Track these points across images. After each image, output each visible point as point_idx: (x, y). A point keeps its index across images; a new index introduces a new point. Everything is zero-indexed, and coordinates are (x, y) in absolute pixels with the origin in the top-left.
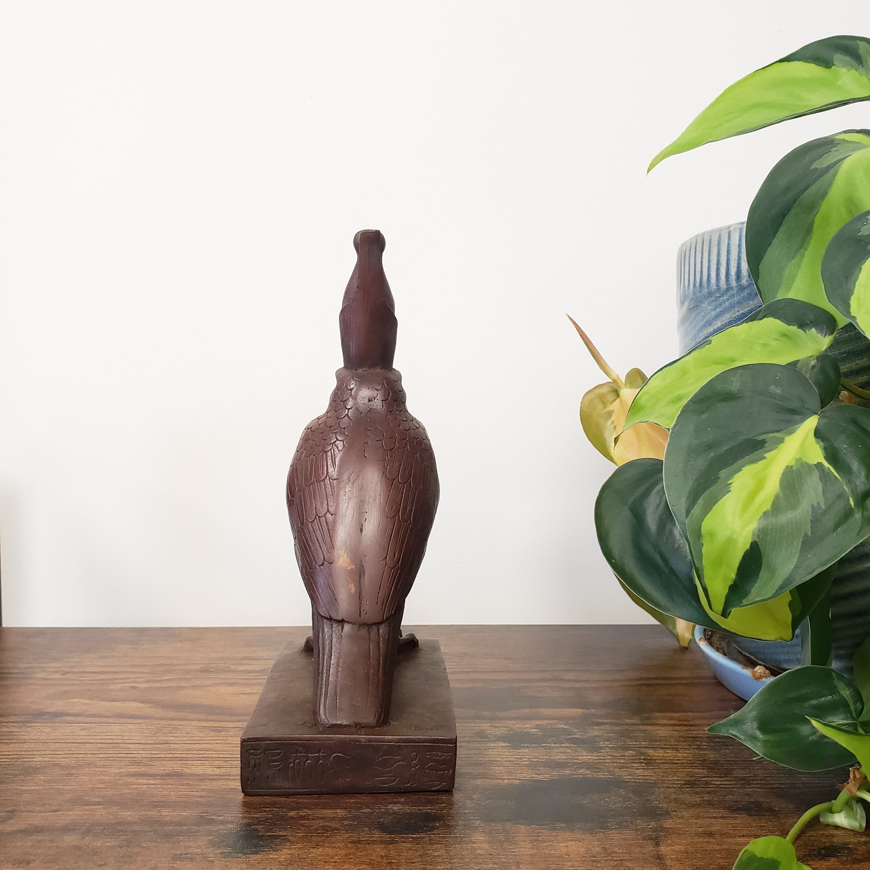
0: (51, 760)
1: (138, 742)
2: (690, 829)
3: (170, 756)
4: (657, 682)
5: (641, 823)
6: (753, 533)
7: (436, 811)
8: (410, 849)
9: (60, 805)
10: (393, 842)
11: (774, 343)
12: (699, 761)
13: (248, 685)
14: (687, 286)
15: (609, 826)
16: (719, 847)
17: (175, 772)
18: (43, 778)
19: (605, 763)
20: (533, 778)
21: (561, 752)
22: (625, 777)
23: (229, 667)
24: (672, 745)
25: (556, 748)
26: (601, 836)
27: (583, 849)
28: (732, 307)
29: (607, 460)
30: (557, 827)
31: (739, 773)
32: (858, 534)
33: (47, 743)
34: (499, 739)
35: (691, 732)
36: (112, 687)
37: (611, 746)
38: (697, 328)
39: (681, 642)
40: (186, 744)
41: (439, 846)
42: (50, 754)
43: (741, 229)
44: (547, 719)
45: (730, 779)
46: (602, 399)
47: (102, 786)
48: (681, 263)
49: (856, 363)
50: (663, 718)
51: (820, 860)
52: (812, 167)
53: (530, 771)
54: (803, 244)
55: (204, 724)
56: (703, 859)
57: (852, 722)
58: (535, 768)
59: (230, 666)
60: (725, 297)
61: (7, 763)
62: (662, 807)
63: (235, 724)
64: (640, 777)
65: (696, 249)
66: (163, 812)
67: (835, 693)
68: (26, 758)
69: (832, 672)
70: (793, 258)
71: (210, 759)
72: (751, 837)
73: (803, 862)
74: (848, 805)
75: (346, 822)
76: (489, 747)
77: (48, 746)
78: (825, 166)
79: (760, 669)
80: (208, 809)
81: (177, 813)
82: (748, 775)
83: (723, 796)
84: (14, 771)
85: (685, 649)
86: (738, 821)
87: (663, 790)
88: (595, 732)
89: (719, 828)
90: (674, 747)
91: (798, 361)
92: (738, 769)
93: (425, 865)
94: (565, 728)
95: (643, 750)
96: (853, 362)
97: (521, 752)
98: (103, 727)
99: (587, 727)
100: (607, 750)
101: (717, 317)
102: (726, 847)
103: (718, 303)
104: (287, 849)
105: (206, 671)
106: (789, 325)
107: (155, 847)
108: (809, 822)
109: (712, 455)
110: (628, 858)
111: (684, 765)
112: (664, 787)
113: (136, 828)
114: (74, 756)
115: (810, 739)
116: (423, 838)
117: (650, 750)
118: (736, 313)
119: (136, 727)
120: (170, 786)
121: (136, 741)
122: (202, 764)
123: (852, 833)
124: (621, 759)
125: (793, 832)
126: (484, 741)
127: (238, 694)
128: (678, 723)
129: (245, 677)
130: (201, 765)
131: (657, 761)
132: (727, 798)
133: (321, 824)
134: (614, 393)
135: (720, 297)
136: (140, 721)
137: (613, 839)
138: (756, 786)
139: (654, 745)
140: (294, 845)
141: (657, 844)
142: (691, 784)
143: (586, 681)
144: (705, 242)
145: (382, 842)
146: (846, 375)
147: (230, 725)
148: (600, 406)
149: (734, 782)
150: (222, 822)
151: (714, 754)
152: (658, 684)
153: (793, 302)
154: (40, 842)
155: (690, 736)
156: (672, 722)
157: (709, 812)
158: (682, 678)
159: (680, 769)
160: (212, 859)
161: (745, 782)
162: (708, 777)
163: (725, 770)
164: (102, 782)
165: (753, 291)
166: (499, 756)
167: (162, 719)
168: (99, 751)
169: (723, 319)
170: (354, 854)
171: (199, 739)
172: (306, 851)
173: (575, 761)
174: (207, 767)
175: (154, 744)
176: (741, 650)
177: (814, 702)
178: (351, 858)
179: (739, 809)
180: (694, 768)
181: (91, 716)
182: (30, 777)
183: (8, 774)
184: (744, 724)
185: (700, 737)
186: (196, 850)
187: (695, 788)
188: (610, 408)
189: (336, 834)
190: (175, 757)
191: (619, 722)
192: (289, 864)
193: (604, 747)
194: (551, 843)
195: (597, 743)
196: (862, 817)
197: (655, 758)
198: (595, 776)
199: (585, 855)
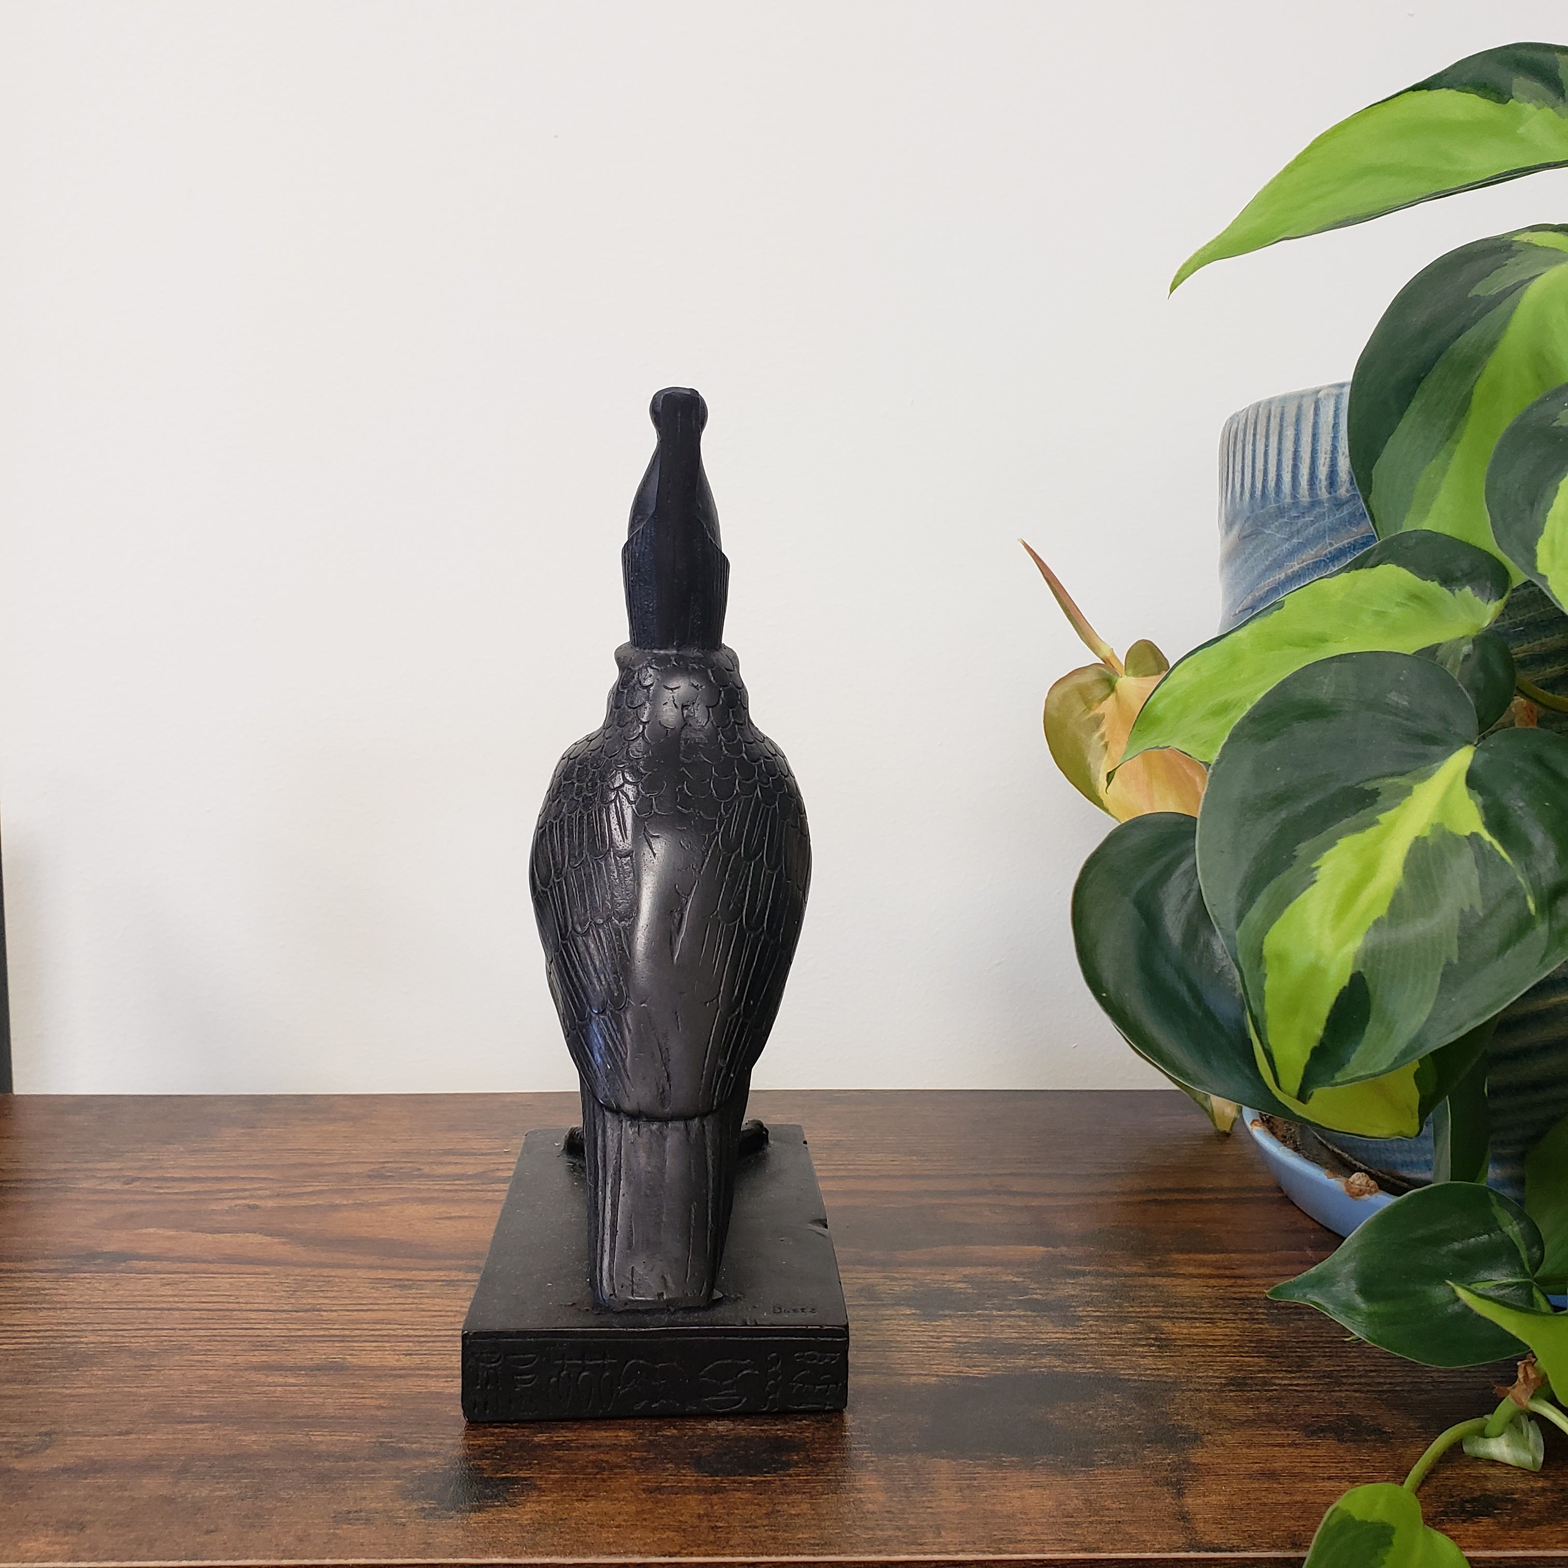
0: (113, 1340)
1: (266, 1308)
2: (1237, 1466)
3: (322, 1333)
4: (1177, 1196)
5: (1152, 1454)
6: (1356, 956)
7: (793, 1433)
8: (747, 1503)
9: (133, 1422)
10: (717, 1490)
11: (1397, 609)
12: (1251, 1342)
13: (453, 1201)
14: (1238, 494)
15: (1094, 1461)
16: (1287, 1499)
17: (332, 1362)
18: (100, 1373)
19: (1087, 1345)
20: (962, 1372)
21: (1009, 1326)
22: (1122, 1372)
23: (420, 1169)
24: (1204, 1313)
25: (1001, 1319)
26: (1081, 1478)
27: (1050, 1503)
28: (1319, 536)
29: (1092, 804)
30: (1005, 1462)
31: (1324, 1364)
32: (1541, 961)
33: (103, 1309)
34: (899, 1301)
35: (1238, 1290)
36: (213, 1206)
37: (1098, 1314)
38: (1256, 572)
39: (1217, 1121)
40: (348, 1310)
41: (799, 1496)
42: (110, 1330)
43: (1338, 397)
44: (984, 1265)
45: (1306, 1375)
46: (1083, 693)
47: (204, 1388)
48: (1228, 452)
49: (1540, 642)
50: (1187, 1263)
51: (1464, 1521)
52: (1470, 295)
53: (955, 1360)
54: (1452, 432)
55: (380, 1274)
56: (1260, 1519)
57: (1523, 1280)
58: (965, 1355)
59: (421, 1167)
60: (1307, 519)
61: (36, 1346)
62: (1189, 1425)
63: (434, 1275)
64: (1148, 1372)
65: (1255, 429)
66: (313, 1435)
67: (1493, 1231)
68: (69, 1337)
69: (1489, 1193)
70: (1434, 456)
71: (393, 1339)
72: (1343, 1481)
73: (1434, 1526)
74: (1514, 1423)
75: (635, 1454)
76: (882, 1315)
77: (106, 1315)
78: (1494, 292)
79: (1359, 1178)
80: (392, 1430)
81: (338, 1438)
82: (1338, 1368)
83: (1295, 1406)
84: (49, 1361)
85: (1225, 1136)
86: (1319, 1453)
87: (1189, 1394)
88: (1067, 1289)
89: (1288, 1464)
90: (1209, 1316)
91: (1440, 644)
92: (1319, 1356)
93: (776, 1531)
94: (1015, 1282)
95: (1153, 1323)
96: (1535, 640)
97: (938, 1325)
98: (200, 1280)
99: (1053, 1280)
100: (1090, 1322)
101: (1291, 554)
102: (1299, 1498)
103: (1295, 528)
104: (533, 1502)
105: (377, 1175)
106: (1424, 579)
107: (303, 1499)
108: (1444, 1453)
109: (1283, 815)
110: (1130, 1518)
111: (1225, 1350)
112: (1190, 1390)
113: (269, 1464)
114: (153, 1333)
115: (1449, 1311)
116: (769, 1482)
117: (1165, 1321)
118: (1327, 548)
119: (259, 1280)
120: (324, 1389)
121: (262, 1307)
122: (378, 1349)
123: (1519, 1473)
124: (1115, 1338)
125: (1417, 1471)
126: (873, 1305)
127: (436, 1219)
128: (1215, 1272)
129: (448, 1188)
130: (376, 1349)
131: (1179, 1343)
132: (1301, 1409)
133: (591, 1458)
134: (1107, 684)
135: (1299, 517)
136: (267, 1269)
137: (1102, 1484)
138: (1352, 1388)
139: (1173, 1312)
140: (546, 1496)
141: (1180, 1494)
142: (1239, 1384)
143: (1050, 1195)
144: (1272, 419)
145: (698, 1490)
146: (1523, 663)
147: (424, 1275)
148: (1081, 707)
149: (1314, 1381)
150: (418, 1455)
151: (1278, 1329)
152: (1177, 1201)
153: (1431, 537)
154: (100, 1488)
155: (1235, 1296)
156: (1202, 1271)
157: (1269, 1434)
158: (1221, 1190)
159: (1219, 1356)
160: (404, 1520)
161: (1333, 1380)
162: (1267, 1371)
163: (1297, 1359)
164: (204, 1380)
165: (1358, 509)
166: (901, 1333)
167: (304, 1265)
168: (196, 1323)
169: (1304, 557)
170: (651, 1511)
171: (371, 1301)
172: (567, 1506)
173: (1034, 1342)
174: (387, 1353)
175: (291, 1311)
176: (1325, 1142)
177: (1457, 1246)
178: (645, 1520)
179: (1322, 1430)
180: (1243, 1355)
181: (181, 1260)
182: (78, 1370)
183: (38, 1366)
184: (1333, 1284)
185: (1254, 1298)
186: (373, 1505)
187: (1245, 1391)
188: (1099, 710)
189: (618, 1476)
190: (331, 1336)
191: (1111, 1270)
192: (538, 1529)
193: (1085, 1317)
194: (995, 1491)
195: (1072, 1309)
196: (1536, 1445)
197: (1174, 1337)
198: (1070, 1370)
199: (1055, 1514)
